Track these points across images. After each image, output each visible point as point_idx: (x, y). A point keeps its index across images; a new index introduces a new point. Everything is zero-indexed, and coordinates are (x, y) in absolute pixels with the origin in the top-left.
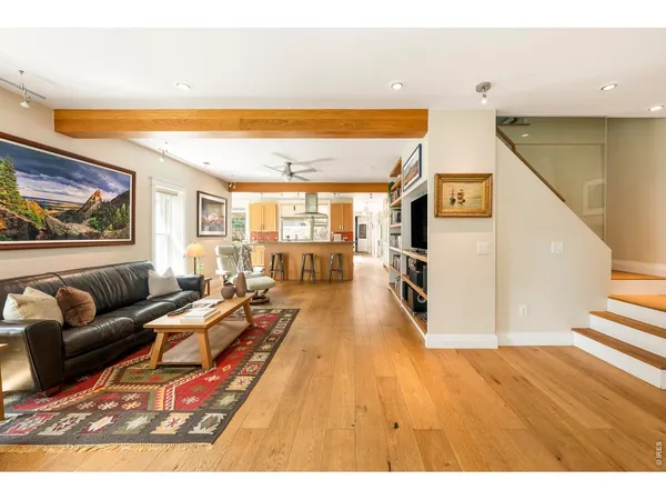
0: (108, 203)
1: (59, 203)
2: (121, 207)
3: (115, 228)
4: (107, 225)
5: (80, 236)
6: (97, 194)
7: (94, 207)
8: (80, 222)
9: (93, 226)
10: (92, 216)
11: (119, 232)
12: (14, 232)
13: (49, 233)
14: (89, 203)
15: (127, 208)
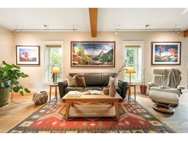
0: (106, 54)
1: (92, 55)
2: (110, 55)
3: (108, 62)
4: (105, 61)
5: (98, 64)
6: (102, 51)
7: (101, 56)
8: (98, 60)
9: (101, 61)
10: (101, 58)
11: (109, 63)
12: (84, 63)
13: (90, 63)
14: (100, 55)
15: (112, 55)
